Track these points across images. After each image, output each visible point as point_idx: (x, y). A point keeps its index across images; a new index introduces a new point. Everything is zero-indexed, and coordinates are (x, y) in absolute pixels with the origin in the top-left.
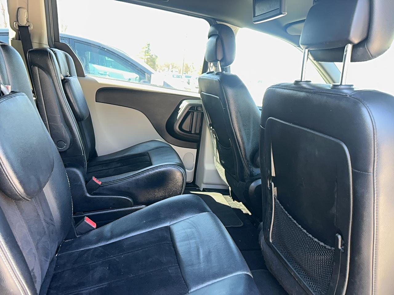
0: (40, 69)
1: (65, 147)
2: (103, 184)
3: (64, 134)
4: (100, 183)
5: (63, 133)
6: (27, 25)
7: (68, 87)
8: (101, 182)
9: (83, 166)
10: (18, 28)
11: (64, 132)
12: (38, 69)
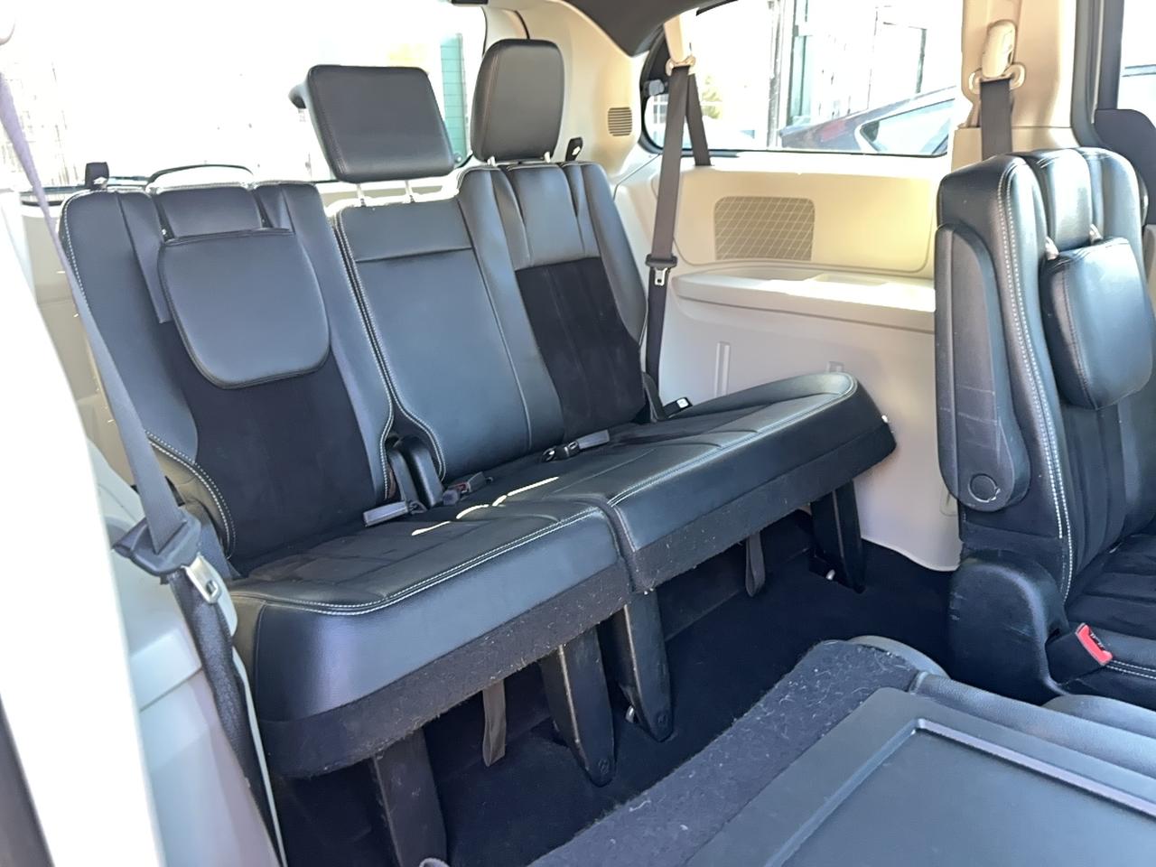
0: (957, 237)
1: (995, 500)
2: (1120, 666)
3: (998, 456)
4: (1105, 656)
5: (995, 452)
6: (1008, 76)
7: (1061, 286)
8: (1108, 655)
9: (1056, 574)
10: (977, 91)
11: (998, 449)
12: (953, 238)
